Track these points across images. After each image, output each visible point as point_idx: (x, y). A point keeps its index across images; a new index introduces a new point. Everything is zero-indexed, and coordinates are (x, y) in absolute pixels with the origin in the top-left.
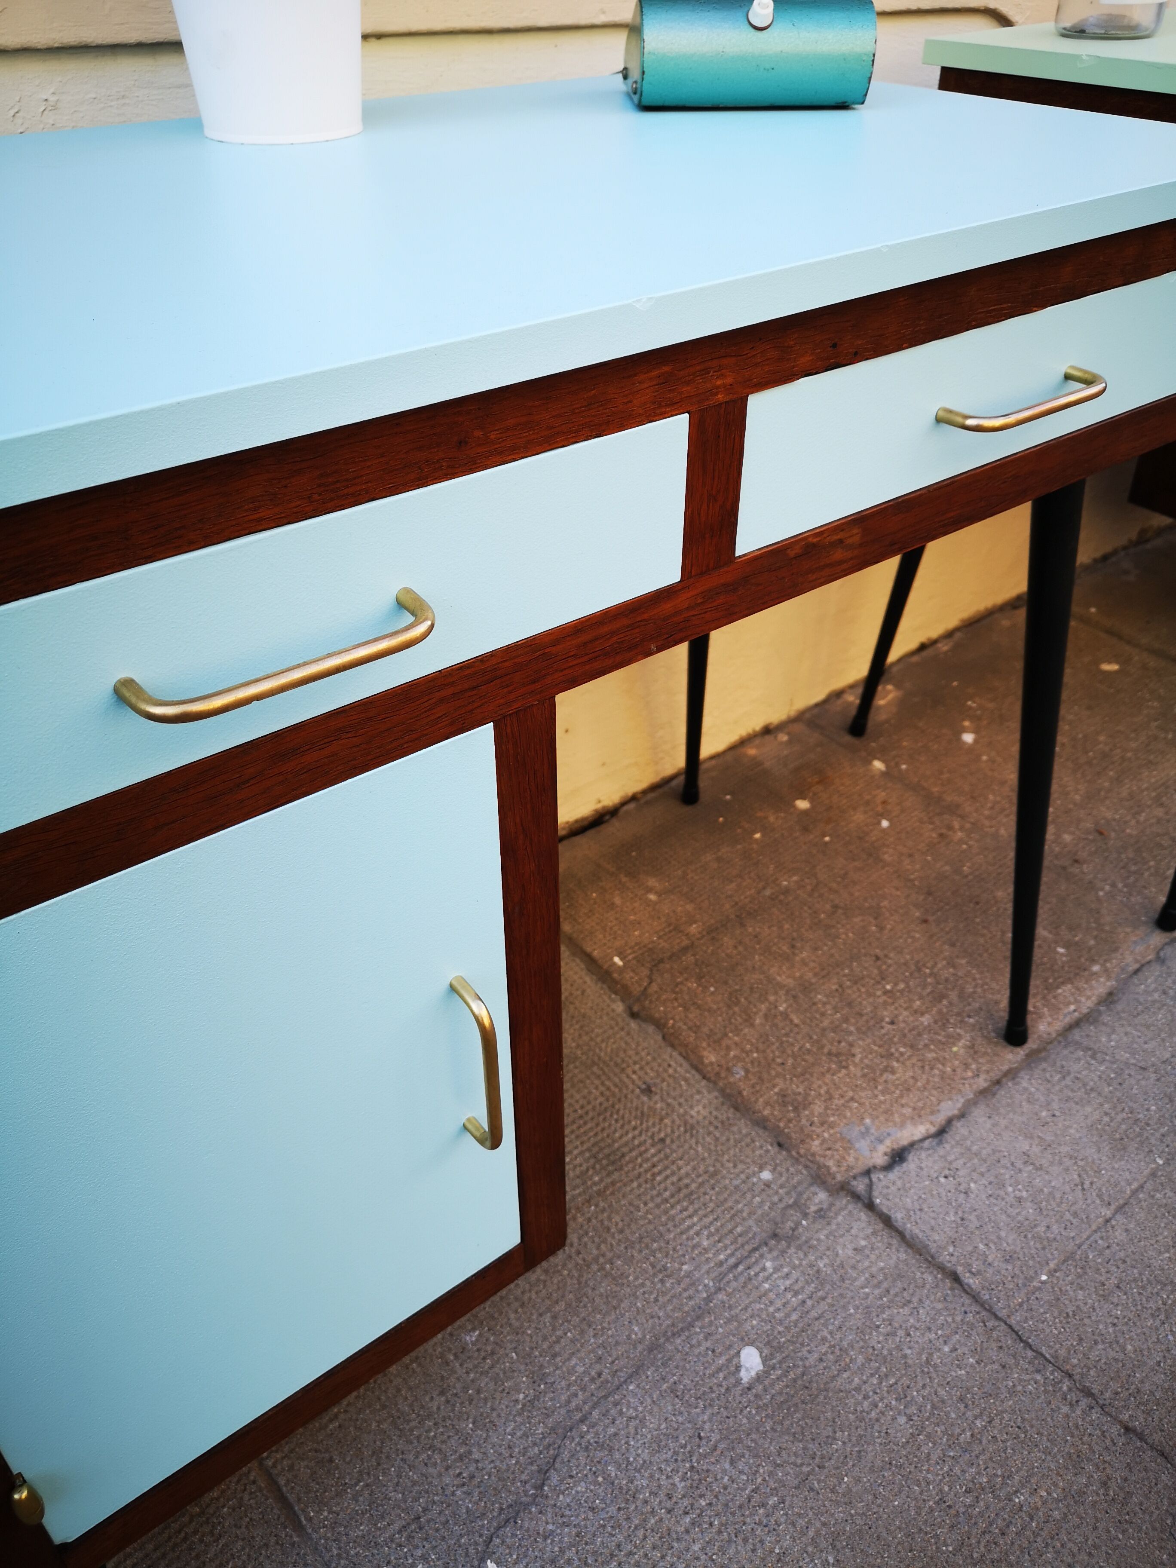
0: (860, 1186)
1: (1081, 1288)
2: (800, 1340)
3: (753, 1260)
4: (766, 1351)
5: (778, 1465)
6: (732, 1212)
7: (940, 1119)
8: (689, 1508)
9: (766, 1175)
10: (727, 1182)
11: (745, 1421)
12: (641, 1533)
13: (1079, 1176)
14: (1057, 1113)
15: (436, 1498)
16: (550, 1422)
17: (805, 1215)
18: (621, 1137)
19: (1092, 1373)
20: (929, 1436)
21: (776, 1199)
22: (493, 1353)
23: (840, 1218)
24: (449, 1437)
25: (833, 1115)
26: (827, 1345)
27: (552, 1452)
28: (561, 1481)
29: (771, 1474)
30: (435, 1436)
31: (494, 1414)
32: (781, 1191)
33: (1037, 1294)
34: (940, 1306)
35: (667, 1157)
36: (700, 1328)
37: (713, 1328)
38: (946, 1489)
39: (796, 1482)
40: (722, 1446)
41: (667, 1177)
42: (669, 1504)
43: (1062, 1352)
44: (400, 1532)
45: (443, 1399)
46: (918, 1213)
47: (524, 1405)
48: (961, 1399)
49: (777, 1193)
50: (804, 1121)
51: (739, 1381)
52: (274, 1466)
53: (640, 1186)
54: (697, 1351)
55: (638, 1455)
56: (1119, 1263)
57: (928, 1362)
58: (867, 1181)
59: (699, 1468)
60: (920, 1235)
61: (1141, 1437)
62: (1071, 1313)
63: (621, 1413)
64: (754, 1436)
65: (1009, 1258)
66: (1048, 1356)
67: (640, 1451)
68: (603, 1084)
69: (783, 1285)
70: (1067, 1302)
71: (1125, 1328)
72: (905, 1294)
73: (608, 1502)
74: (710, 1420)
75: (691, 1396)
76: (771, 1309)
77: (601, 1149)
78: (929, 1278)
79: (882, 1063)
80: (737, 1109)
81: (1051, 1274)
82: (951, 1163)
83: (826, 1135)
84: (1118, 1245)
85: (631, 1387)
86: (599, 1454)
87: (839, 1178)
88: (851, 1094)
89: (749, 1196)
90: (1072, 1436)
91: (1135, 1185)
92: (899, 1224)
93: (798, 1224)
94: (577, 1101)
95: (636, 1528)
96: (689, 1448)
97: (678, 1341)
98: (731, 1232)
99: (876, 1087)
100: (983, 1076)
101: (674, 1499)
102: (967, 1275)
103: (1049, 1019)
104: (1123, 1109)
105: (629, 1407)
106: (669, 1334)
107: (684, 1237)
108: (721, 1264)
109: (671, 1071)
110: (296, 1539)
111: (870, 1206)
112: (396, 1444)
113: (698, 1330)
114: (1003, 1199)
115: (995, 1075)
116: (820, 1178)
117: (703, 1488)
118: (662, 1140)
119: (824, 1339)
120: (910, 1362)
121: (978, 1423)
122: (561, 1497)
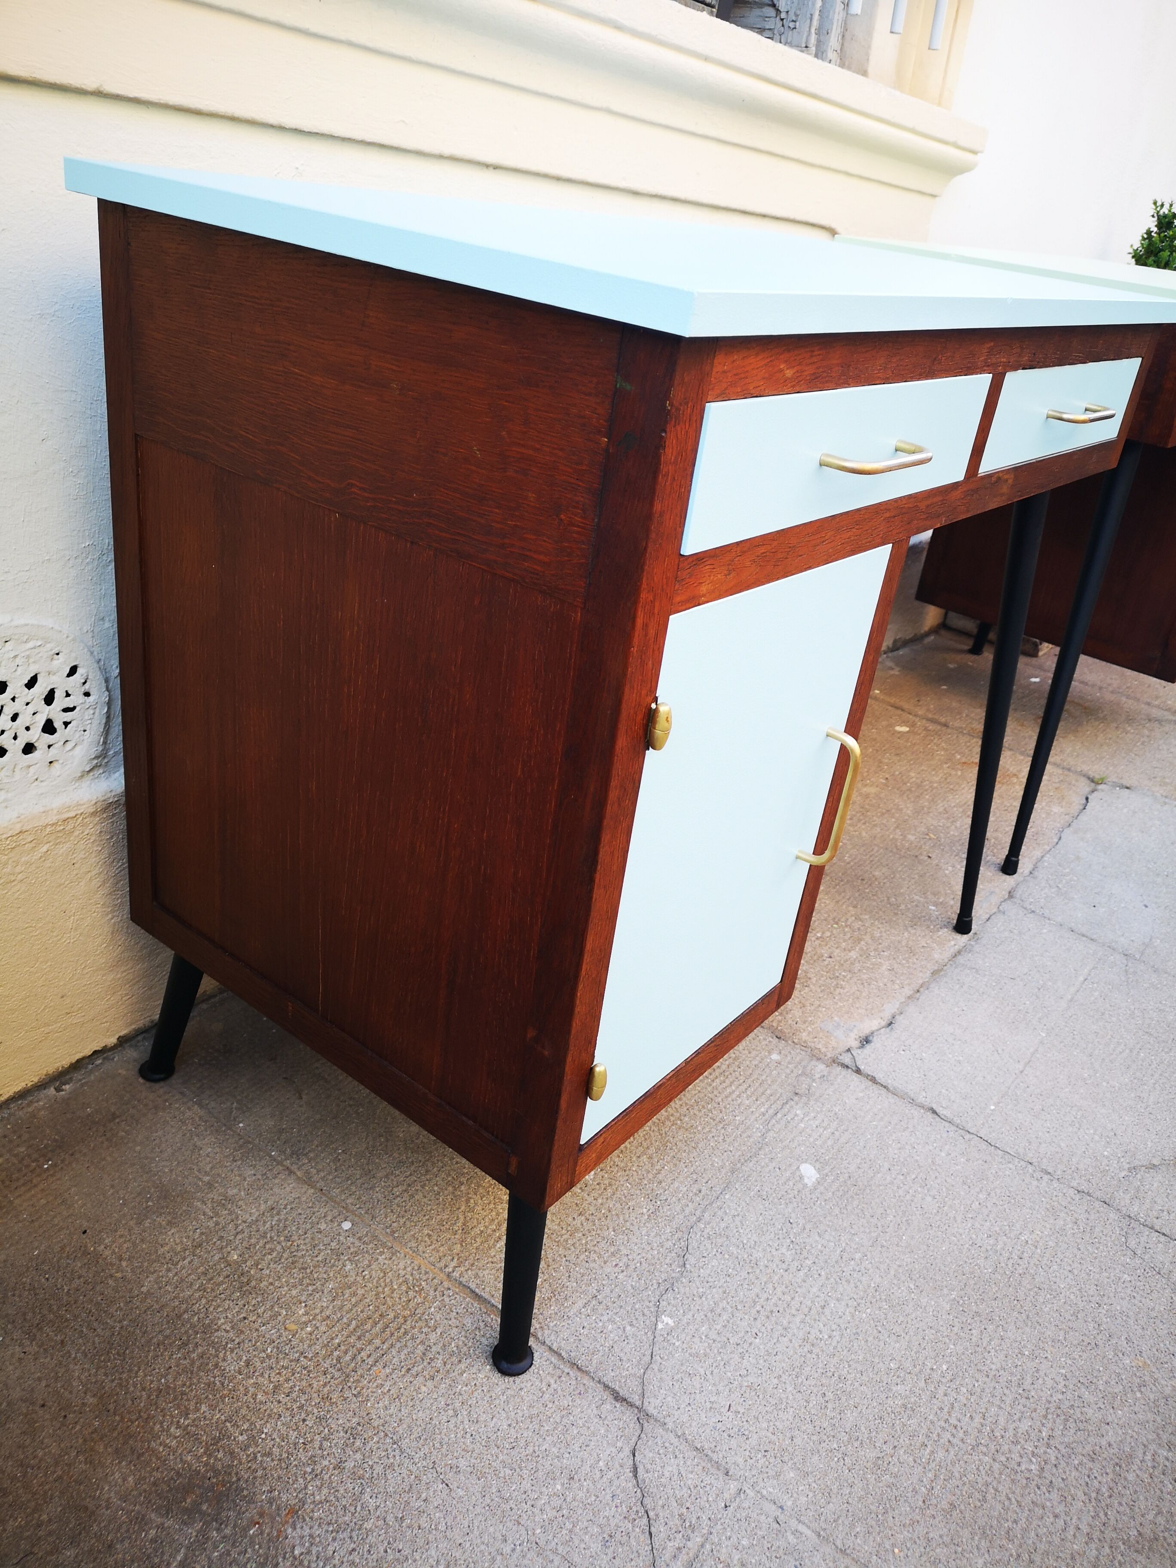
0: (846, 1059)
1: (1020, 1112)
2: (839, 1157)
3: (786, 1110)
4: (818, 1165)
5: (854, 1234)
6: (759, 1082)
7: (887, 1015)
8: (800, 1266)
10: (748, 1063)
11: (819, 1209)
12: (770, 1286)
13: (993, 1046)
14: (965, 1008)
15: (604, 1282)
16: (674, 1224)
17: (814, 1080)
19: (1044, 1160)
20: (951, 1207)
21: (788, 1071)
22: (610, 1185)
23: (839, 1080)
24: (598, 1242)
25: (810, 1016)
26: (860, 1158)
27: (683, 1243)
28: (698, 1260)
29: (850, 1240)
30: (587, 1242)
31: (628, 1224)
32: (790, 1066)
33: (992, 1117)
34: (929, 1129)
36: (764, 1155)
37: (774, 1154)
38: (974, 1236)
39: (871, 1242)
40: (808, 1226)
42: (785, 1266)
43: (1021, 1151)
44: (584, 1307)
45: (583, 1218)
46: (893, 1073)
47: (649, 1216)
48: (964, 1183)
49: (787, 1067)
50: (790, 1022)
51: (805, 1186)
54: (767, 1170)
55: (750, 1238)
56: (1039, 1096)
57: (933, 1163)
58: (850, 1056)
59: (797, 1241)
60: (900, 1086)
61: (1089, 1194)
62: (1018, 1128)
63: (726, 1213)
64: (829, 1218)
65: (965, 1097)
66: (1012, 1153)
67: (750, 1236)
69: (814, 1123)
70: (1013, 1121)
71: (1056, 1134)
72: (902, 1123)
73: (739, 1270)
74: (794, 1211)
75: (774, 1198)
76: (811, 1140)
78: (915, 1113)
79: (833, 982)
81: (997, 1104)
82: (904, 1042)
83: (809, 1029)
84: (1033, 1085)
85: (727, 1197)
86: (720, 1241)
87: (829, 1055)
88: (818, 1003)
89: (767, 1070)
90: (1045, 1198)
91: (1032, 1050)
92: (882, 1081)
93: (810, 1086)
95: (765, 1283)
96: (785, 1231)
97: (751, 1164)
98: (763, 1094)
99: (834, 998)
100: (906, 988)
101: (787, 1263)
102: (941, 1109)
103: (940, 951)
104: (1008, 1005)
105: (730, 1209)
106: (743, 1161)
107: (730, 1099)
108: (764, 1115)
111: (858, 1071)
112: (558, 1252)
113: (763, 1156)
114: (948, 1062)
115: (916, 986)
116: (816, 1056)
117: (805, 1253)
119: (856, 1155)
120: (921, 1164)
121: (981, 1196)
122: (701, 1270)
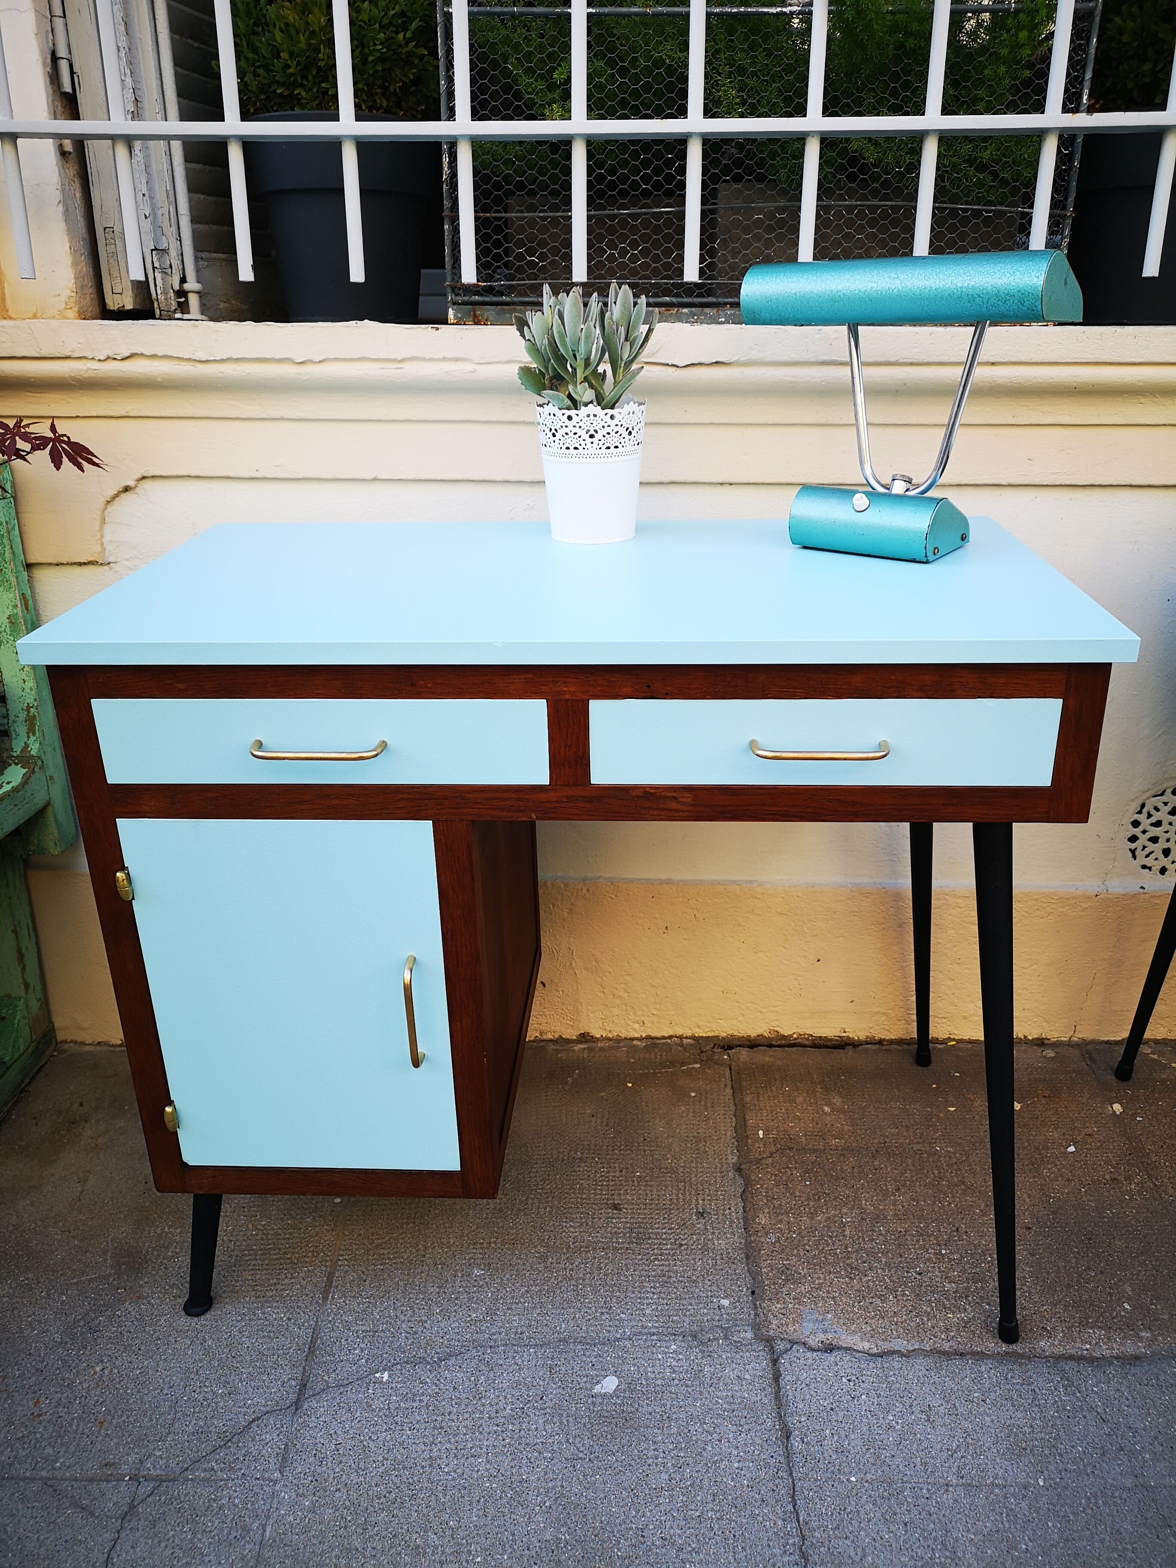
0: (780, 1346)
1: (875, 1504)
2: (650, 1395)
3: (667, 1338)
4: (623, 1387)
5: (568, 1442)
6: (682, 1307)
7: (887, 1347)
8: (501, 1424)
9: (725, 1302)
10: (697, 1290)
11: (574, 1409)
12: (466, 1416)
14: (989, 1401)
15: (392, 1329)
16: (476, 1336)
17: (726, 1338)
18: (656, 1228)
19: (822, 1549)
21: (717, 1318)
22: (481, 1287)
23: (748, 1354)
24: (424, 1308)
25: (809, 1298)
26: (663, 1409)
27: (463, 1350)
28: (453, 1365)
29: (560, 1442)
30: (418, 1303)
31: (454, 1314)
32: (724, 1316)
33: (836, 1484)
34: (759, 1441)
35: (674, 1255)
36: (598, 1350)
37: (606, 1355)
39: (570, 1457)
41: (663, 1265)
42: (493, 1415)
43: (814, 1524)
45: (438, 1290)
46: (803, 1385)
47: (471, 1320)
48: (714, 1495)
49: (721, 1315)
50: (784, 1290)
51: (591, 1389)
52: (340, 1266)
53: (642, 1259)
54: (584, 1358)
55: (502, 1382)
56: (925, 1513)
57: (715, 1462)
58: (789, 1346)
59: (526, 1411)
60: (791, 1398)
62: (848, 1510)
63: (514, 1358)
64: (570, 1419)
65: (841, 1451)
66: (801, 1519)
67: (504, 1381)
68: (677, 1195)
69: (671, 1362)
70: (853, 1503)
71: (880, 1547)
72: (743, 1420)
73: (466, 1391)
74: (556, 1395)
75: (558, 1377)
76: (649, 1369)
77: (640, 1227)
78: (769, 1423)
79: (882, 1291)
80: (747, 1257)
81: (861, 1481)
82: (863, 1375)
83: (790, 1306)
84: (937, 1502)
85: (531, 1350)
86: (483, 1367)
87: (771, 1333)
88: (836, 1294)
89: (701, 1306)
91: (999, 1481)
92: (783, 1382)
93: (717, 1339)
94: (652, 1195)
95: (466, 1412)
96: (530, 1398)
97: (580, 1347)
98: (670, 1316)
99: (860, 1302)
100: (952, 1344)
101: (498, 1415)
102: (798, 1439)
103: (1056, 1343)
104: (1051, 1433)
105: (521, 1358)
106: (579, 1340)
107: (639, 1301)
108: (645, 1327)
109: (727, 1212)
110: (320, 1302)
111: (775, 1362)
112: (398, 1295)
114: (878, 1419)
115: (964, 1348)
116: (759, 1325)
117: (518, 1421)
118: (681, 1245)
119: (664, 1405)
121: (711, 1514)
122: (446, 1371)
